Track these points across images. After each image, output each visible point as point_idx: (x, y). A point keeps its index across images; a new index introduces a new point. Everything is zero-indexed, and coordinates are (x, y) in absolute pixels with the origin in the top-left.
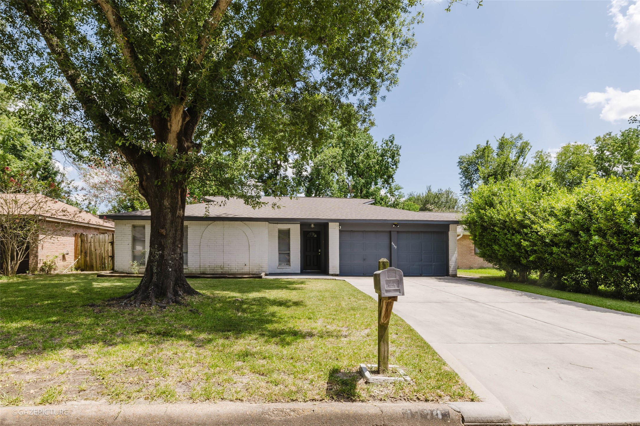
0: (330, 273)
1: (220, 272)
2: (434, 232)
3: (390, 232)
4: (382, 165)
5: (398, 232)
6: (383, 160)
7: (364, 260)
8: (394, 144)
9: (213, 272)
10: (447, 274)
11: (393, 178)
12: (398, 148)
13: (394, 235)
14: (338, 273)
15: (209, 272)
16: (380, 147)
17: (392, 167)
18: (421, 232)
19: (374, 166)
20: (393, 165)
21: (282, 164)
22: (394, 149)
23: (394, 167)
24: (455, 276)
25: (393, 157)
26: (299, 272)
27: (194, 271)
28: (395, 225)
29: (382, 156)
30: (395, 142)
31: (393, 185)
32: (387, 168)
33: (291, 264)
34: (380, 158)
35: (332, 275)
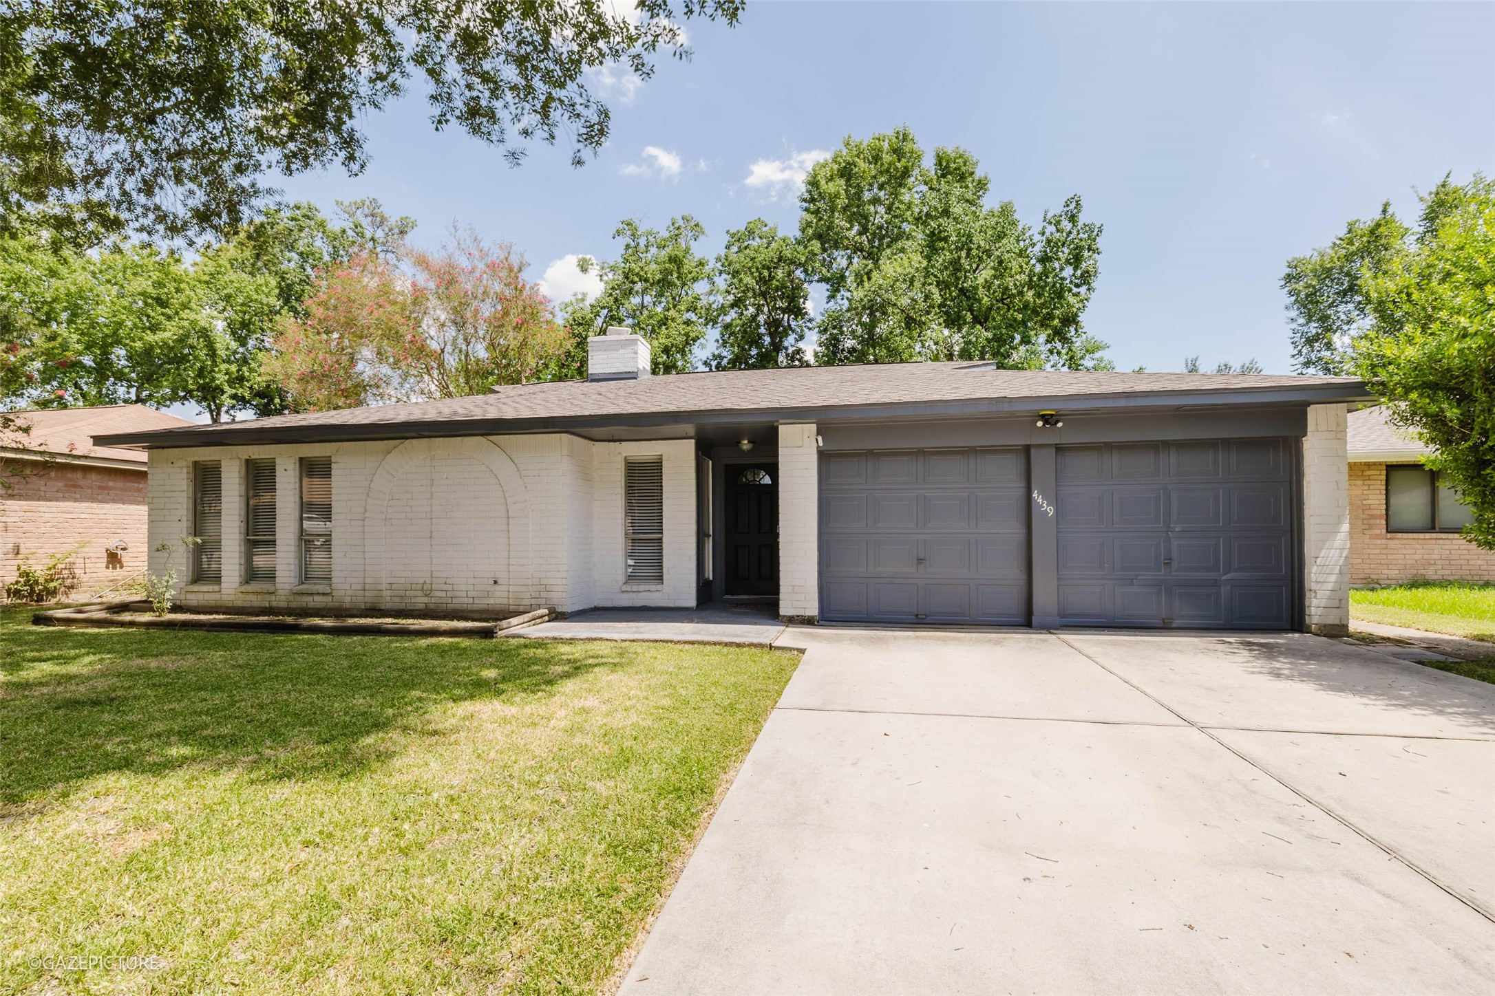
0: (782, 612)
1: (422, 606)
2: (1227, 443)
3: (1027, 449)
4: (1043, 288)
5: (1060, 449)
6: (1045, 274)
7: (920, 561)
8: (1080, 224)
10: (1296, 621)
11: (1077, 323)
12: (1093, 232)
13: (1042, 463)
14: (813, 610)
15: (389, 606)
16: (1037, 238)
17: (1075, 290)
18: (1167, 445)
19: (1021, 293)
20: (1077, 286)
22: (1081, 235)
23: (1083, 289)
24: (1337, 631)
25: (1076, 260)
26: (692, 603)
27: (348, 599)
28: (1046, 419)
29: (1044, 259)
30: (1083, 219)
31: (1078, 343)
32: (1060, 296)
33: (665, 577)
34: (1038, 268)
35: (791, 621)
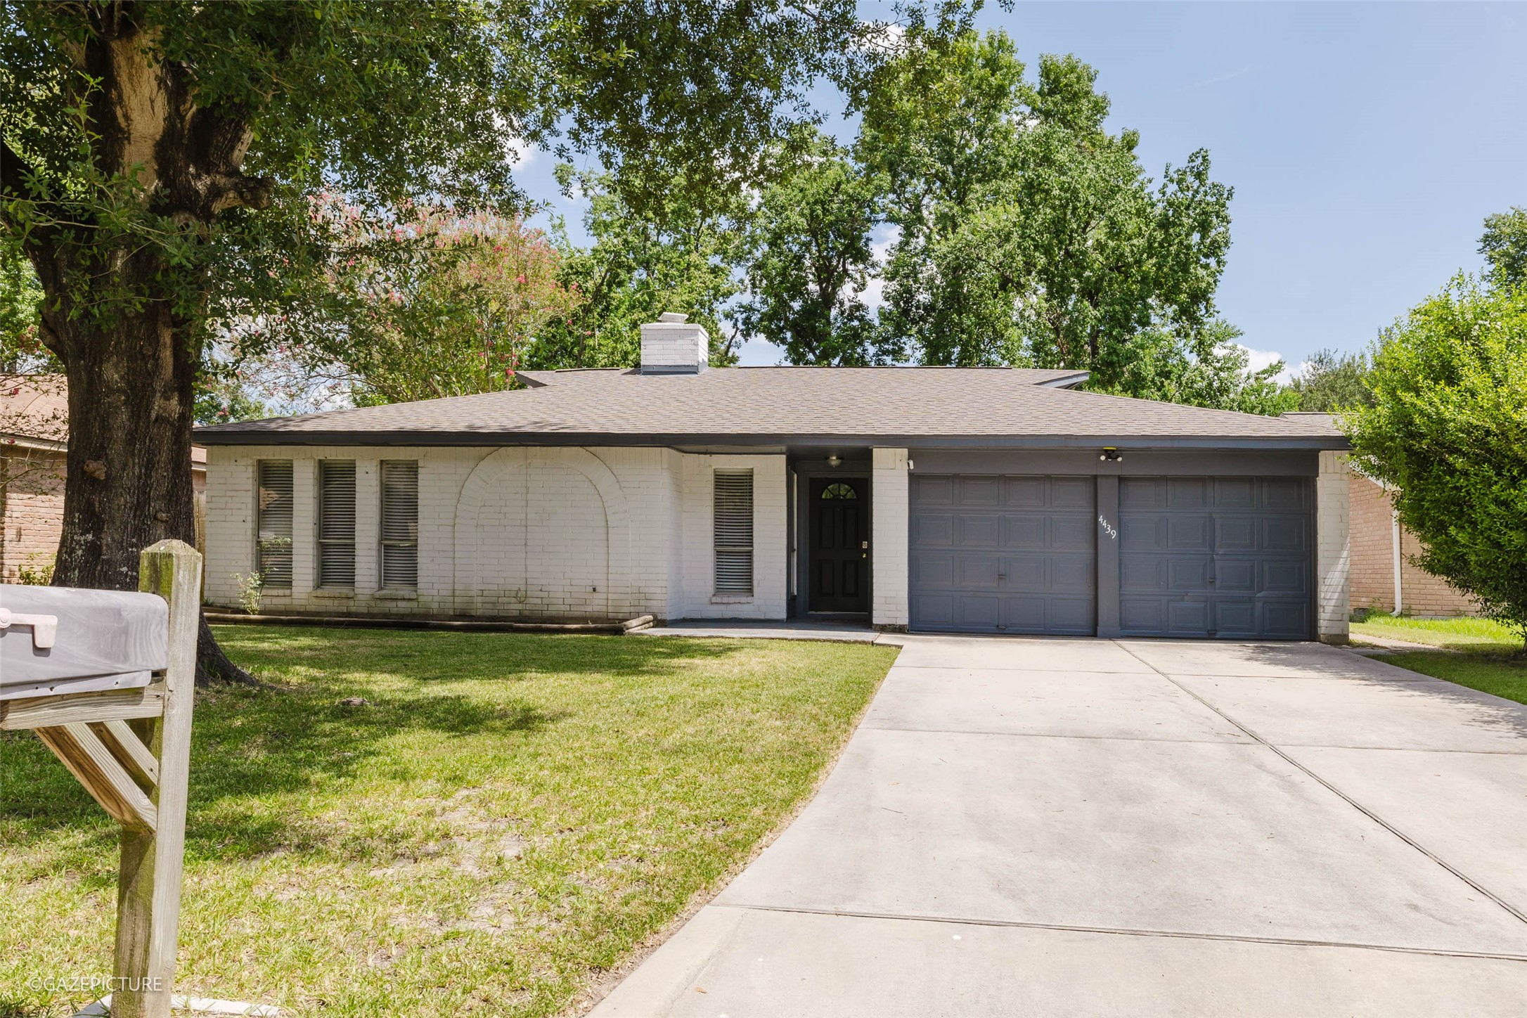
0: (875, 621)
1: (516, 613)
2: (1261, 479)
3: (1095, 478)
4: (1165, 257)
5: (1121, 479)
6: (1167, 241)
7: (1001, 577)
8: (1209, 182)
9: (495, 613)
10: (1312, 635)
11: (1207, 301)
12: (1223, 195)
13: (1108, 491)
14: (904, 620)
15: (480, 612)
16: (1156, 196)
17: (1203, 260)
18: (1213, 479)
19: (1139, 262)
20: (1206, 256)
21: (850, 268)
22: (1208, 198)
23: (1212, 261)
24: (1340, 640)
25: (1204, 227)
26: (783, 615)
27: (435, 606)
28: (1111, 455)
29: (1164, 224)
30: (1212, 177)
31: (1209, 323)
32: (1185, 268)
33: (756, 590)
34: (1159, 235)
35: (884, 629)
